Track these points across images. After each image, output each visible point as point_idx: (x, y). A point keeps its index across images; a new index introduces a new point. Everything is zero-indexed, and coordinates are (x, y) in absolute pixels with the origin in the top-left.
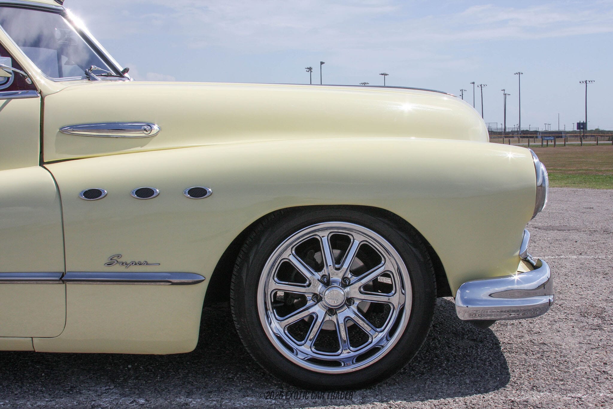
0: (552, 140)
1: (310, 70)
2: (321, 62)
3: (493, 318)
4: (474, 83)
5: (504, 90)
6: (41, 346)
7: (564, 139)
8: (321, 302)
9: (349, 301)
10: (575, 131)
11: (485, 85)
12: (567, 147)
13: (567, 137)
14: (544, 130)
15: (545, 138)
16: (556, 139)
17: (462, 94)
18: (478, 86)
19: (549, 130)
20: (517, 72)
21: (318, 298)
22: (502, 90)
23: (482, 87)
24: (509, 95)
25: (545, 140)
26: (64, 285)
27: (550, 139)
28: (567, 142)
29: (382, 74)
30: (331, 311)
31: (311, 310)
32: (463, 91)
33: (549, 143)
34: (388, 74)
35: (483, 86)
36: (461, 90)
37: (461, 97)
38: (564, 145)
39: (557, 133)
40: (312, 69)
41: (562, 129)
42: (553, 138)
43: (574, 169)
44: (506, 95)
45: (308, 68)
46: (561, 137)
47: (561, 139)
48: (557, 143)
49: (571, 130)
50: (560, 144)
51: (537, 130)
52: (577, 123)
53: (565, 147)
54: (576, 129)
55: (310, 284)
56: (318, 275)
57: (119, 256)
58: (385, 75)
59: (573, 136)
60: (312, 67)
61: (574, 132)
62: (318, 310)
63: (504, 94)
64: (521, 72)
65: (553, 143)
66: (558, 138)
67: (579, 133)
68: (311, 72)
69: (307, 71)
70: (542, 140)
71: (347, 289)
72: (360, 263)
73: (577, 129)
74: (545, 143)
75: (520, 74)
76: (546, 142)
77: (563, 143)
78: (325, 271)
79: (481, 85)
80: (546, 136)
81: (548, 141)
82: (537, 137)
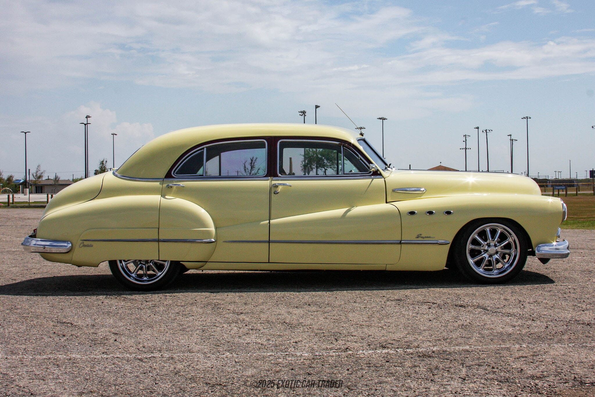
0: (564, 190)
1: (304, 114)
2: (316, 106)
3: (549, 258)
4: (478, 128)
5: (511, 135)
6: (389, 268)
7: (575, 188)
8: (487, 253)
9: (497, 253)
10: (588, 179)
11: (491, 131)
12: (579, 196)
13: (579, 186)
14: (554, 178)
15: (557, 188)
16: (568, 188)
17: (466, 140)
18: (483, 132)
19: (560, 178)
20: (525, 116)
21: (486, 251)
22: (508, 135)
23: (487, 133)
24: (516, 140)
25: (556, 190)
26: (400, 245)
27: (561, 189)
28: (579, 191)
29: (380, 119)
30: (491, 256)
31: (483, 256)
32: (467, 136)
33: (560, 193)
34: (386, 118)
35: (488, 131)
36: (464, 136)
37: (465, 142)
38: (575, 195)
39: (568, 181)
40: (306, 113)
41: (573, 177)
42: (564, 188)
43: (586, 217)
44: (512, 140)
45: (301, 112)
46: (573, 186)
47: (573, 188)
48: (568, 193)
49: (584, 178)
50: (572, 194)
51: (547, 178)
52: (590, 171)
53: (577, 197)
54: (588, 177)
55: (483, 246)
56: (486, 243)
57: (421, 235)
58: (383, 119)
59: (586, 185)
60: (305, 110)
61: (586, 180)
62: (486, 255)
63: (511, 140)
64: (529, 116)
65: (564, 193)
66: (570, 187)
67: (592, 181)
68: (305, 116)
69: (300, 115)
70: (553, 189)
71: (497, 248)
72: (499, 240)
73: (590, 177)
74: (556, 193)
75: (527, 118)
76: (558, 191)
77: (575, 192)
78: (488, 242)
79: (486, 131)
80: (556, 185)
81: (560, 190)
82: (547, 186)
